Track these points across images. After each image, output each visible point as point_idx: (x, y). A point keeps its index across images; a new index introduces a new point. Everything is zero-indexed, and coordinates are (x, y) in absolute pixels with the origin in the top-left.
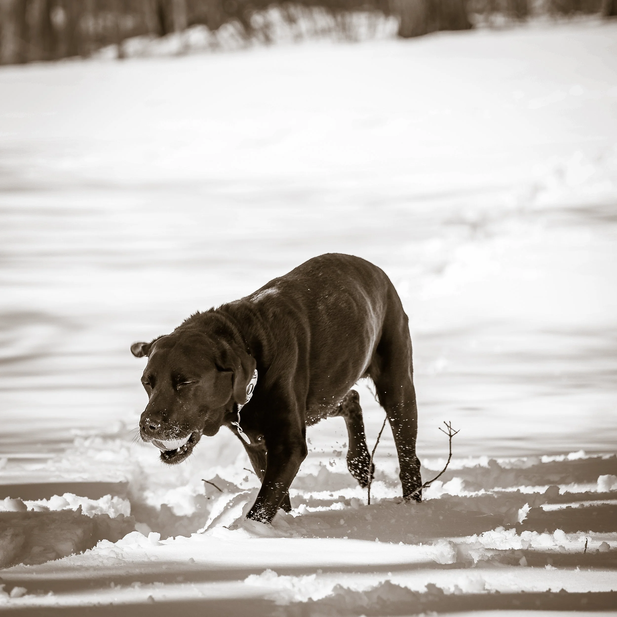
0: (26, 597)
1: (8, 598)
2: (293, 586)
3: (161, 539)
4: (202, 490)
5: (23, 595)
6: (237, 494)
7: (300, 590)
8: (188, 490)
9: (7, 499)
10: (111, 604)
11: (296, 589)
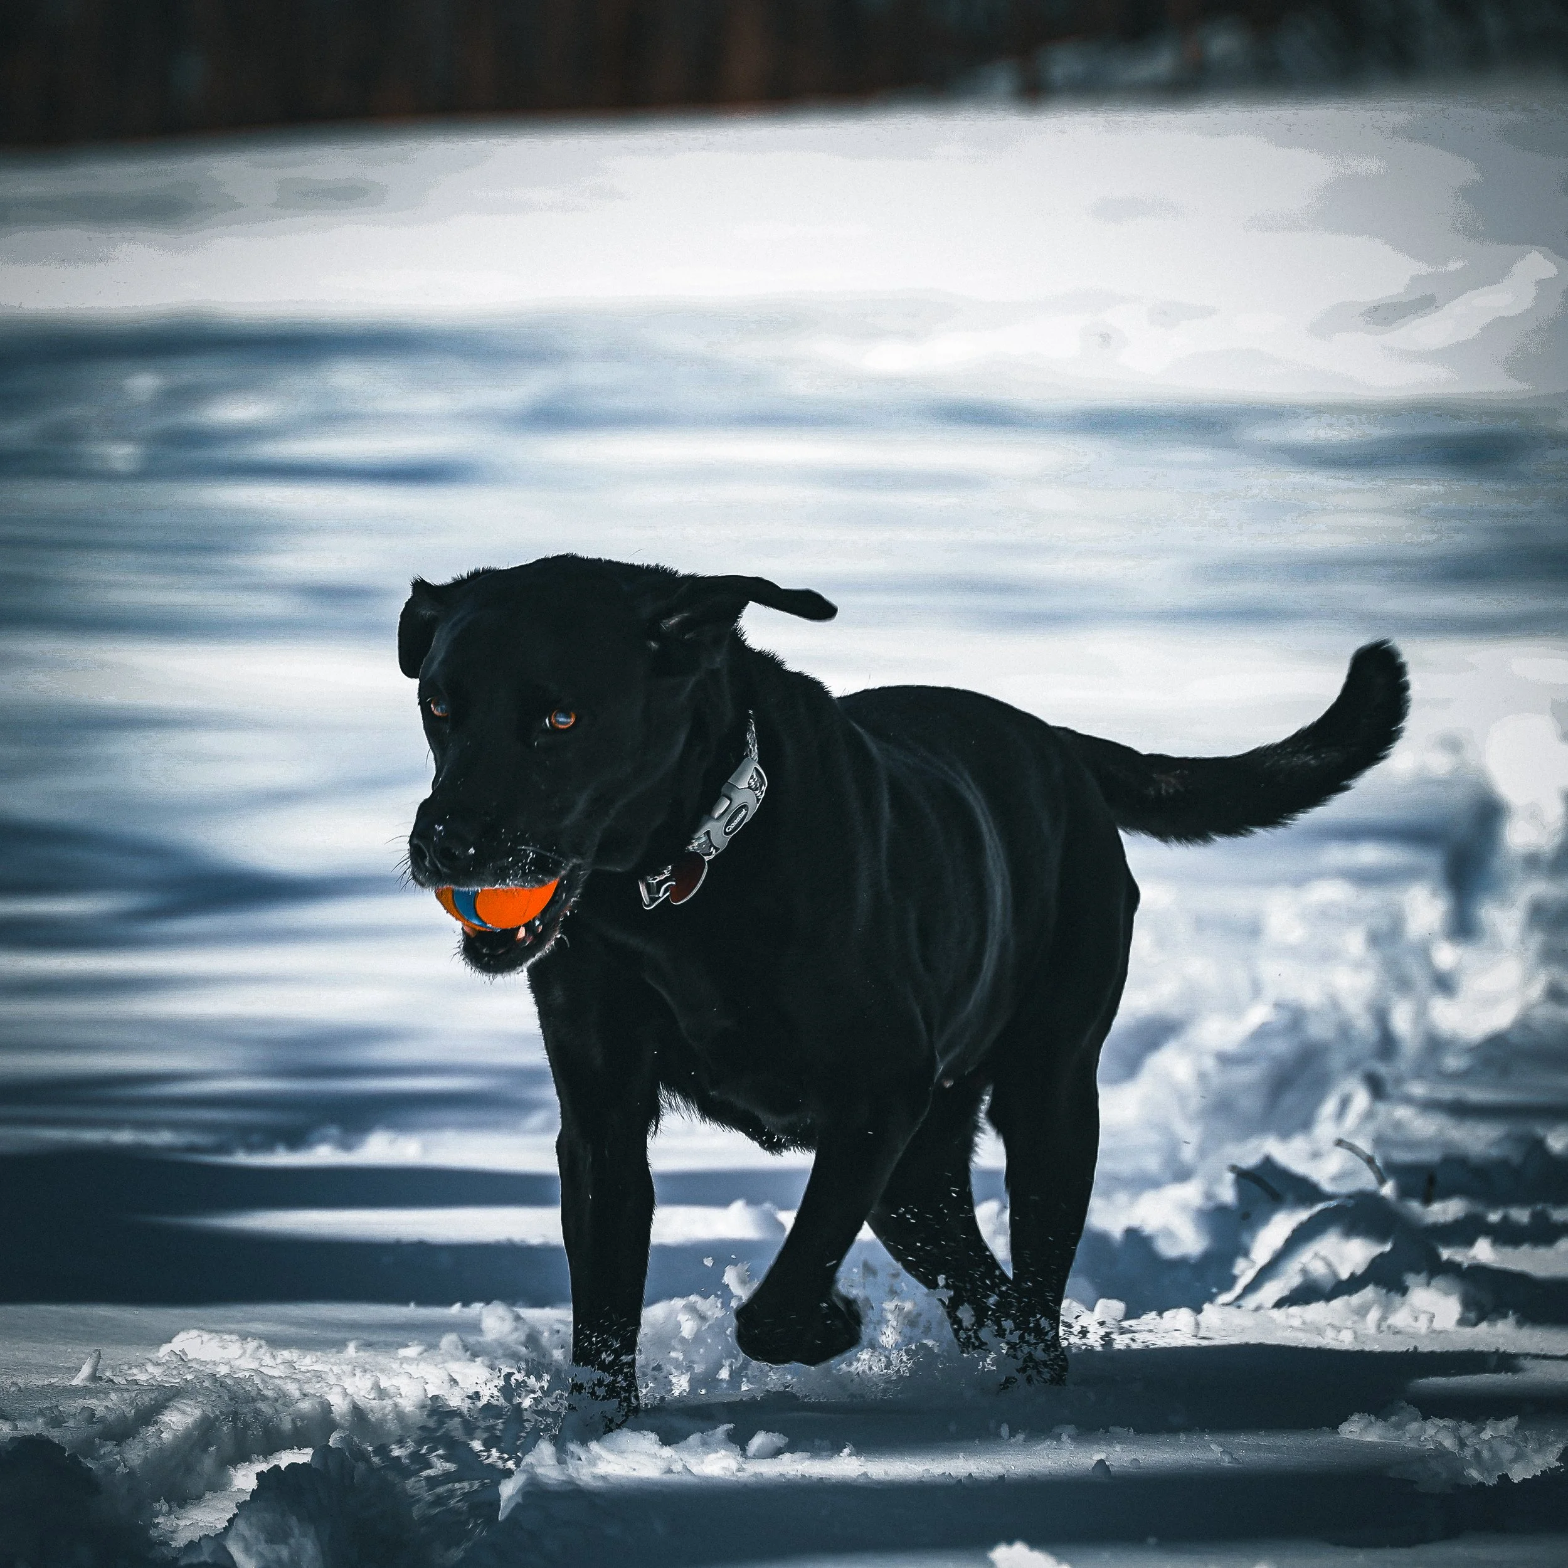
0: (787, 1457)
1: (741, 1460)
2: (1462, 1444)
3: (1128, 1316)
4: (1227, 1194)
5: (777, 1453)
6: (1319, 1207)
7: (1477, 1454)
8: (1191, 1193)
9: (738, 1206)
10: (1002, 1478)
11: (1468, 1453)
